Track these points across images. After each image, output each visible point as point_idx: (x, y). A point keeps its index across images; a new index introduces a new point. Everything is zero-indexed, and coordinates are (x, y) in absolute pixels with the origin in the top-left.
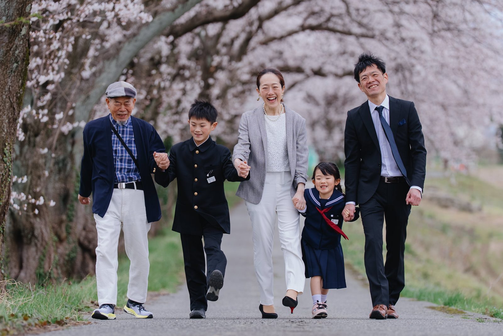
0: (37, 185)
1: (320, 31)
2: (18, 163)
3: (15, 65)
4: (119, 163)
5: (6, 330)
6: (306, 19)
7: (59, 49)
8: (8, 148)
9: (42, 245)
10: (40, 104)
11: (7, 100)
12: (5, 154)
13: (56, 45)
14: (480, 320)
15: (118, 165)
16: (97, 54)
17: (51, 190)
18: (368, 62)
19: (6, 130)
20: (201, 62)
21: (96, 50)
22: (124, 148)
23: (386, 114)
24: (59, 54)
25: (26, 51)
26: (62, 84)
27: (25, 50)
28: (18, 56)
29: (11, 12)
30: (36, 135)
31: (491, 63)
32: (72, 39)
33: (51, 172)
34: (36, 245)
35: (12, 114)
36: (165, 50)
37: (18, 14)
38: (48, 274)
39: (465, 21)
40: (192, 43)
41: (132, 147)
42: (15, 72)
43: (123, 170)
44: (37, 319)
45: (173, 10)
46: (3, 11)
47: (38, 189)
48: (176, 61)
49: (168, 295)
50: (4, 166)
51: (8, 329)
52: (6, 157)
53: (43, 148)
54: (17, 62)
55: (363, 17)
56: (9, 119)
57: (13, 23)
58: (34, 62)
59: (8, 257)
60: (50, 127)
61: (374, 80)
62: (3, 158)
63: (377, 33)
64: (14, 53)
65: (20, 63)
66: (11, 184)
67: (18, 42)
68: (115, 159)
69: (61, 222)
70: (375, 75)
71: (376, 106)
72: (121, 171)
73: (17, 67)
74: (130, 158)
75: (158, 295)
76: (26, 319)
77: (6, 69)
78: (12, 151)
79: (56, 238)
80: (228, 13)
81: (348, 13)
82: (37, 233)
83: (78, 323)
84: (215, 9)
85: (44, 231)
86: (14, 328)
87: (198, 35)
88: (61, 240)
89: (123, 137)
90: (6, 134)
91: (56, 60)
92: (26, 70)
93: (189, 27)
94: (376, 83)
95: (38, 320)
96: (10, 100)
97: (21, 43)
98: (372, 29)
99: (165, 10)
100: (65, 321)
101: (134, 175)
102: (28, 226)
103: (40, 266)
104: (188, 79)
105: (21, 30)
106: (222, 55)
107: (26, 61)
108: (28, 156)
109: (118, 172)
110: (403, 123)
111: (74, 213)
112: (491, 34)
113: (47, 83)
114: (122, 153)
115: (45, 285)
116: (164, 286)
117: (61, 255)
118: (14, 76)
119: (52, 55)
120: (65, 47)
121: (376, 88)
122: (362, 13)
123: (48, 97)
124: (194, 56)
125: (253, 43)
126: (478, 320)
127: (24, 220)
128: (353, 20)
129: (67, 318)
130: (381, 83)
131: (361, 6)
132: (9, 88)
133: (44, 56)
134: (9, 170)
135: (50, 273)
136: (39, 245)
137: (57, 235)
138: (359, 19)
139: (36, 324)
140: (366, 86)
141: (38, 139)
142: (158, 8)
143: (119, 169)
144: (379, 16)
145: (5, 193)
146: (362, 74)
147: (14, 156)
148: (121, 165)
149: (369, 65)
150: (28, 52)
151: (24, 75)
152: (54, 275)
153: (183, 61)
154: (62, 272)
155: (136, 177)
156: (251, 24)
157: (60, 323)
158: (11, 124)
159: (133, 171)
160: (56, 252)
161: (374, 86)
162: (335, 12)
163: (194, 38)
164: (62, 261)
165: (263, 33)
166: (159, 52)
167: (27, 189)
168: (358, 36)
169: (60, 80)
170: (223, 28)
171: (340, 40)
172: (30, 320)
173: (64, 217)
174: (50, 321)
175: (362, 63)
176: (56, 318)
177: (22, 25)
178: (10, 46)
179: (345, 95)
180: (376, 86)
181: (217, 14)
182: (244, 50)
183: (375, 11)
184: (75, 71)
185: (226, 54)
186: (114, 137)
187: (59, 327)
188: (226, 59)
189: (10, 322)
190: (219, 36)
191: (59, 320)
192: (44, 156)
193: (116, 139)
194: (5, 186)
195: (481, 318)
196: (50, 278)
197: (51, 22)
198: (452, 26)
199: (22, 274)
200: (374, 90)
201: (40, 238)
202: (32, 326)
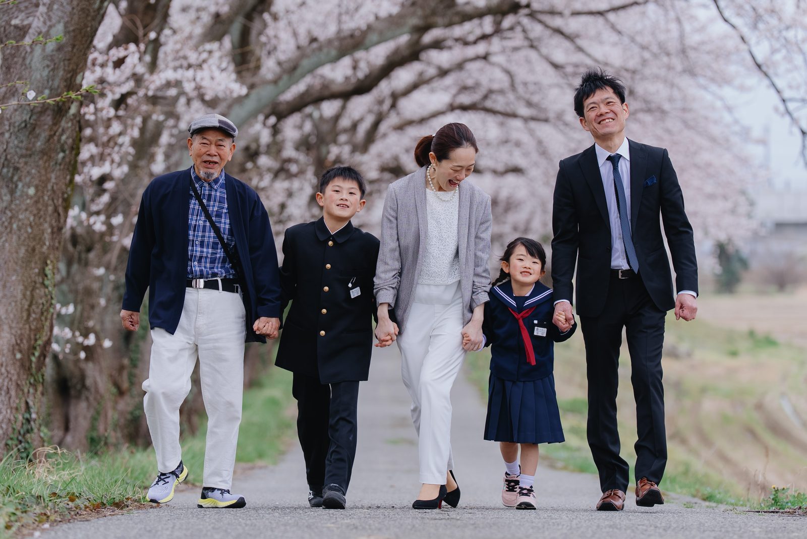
0: (89, 318)
1: (474, 111)
2: (65, 287)
3: (61, 155)
4: (199, 249)
5: (45, 514)
6: (455, 96)
7: (120, 134)
8: (50, 267)
9: (95, 399)
10: (94, 208)
11: (50, 202)
12: (46, 276)
13: (116, 128)
14: (688, 506)
15: (196, 251)
16: (173, 141)
17: (108, 325)
18: (598, 83)
19: (47, 243)
20: (314, 153)
21: (172, 135)
22: (208, 224)
23: (624, 167)
24: (120, 140)
25: (77, 137)
26: (124, 181)
27: (75, 135)
28: (65, 142)
29: (56, 83)
30: (89, 249)
31: (705, 157)
32: (139, 120)
33: (108, 300)
34: (87, 399)
35: (55, 222)
36: (265, 137)
37: (65, 86)
38: (103, 439)
39: (671, 100)
40: (300, 127)
41: (220, 223)
42: (60, 164)
43: (203, 260)
44: (88, 499)
45: (275, 82)
46: (46, 82)
47: (91, 324)
48: (279, 151)
49: (265, 467)
50: (45, 292)
51: (49, 514)
52: (48, 279)
53: (98, 267)
54: (64, 151)
55: (532, 94)
56: (52, 227)
57: (58, 99)
58: (87, 151)
59: (49, 415)
60: (107, 239)
61: (608, 111)
62: (43, 280)
63: (551, 115)
64: (59, 140)
65: (67, 152)
66: (55, 316)
67: (64, 123)
68: (193, 241)
69: (121, 368)
70: (609, 103)
71: (608, 154)
72: (200, 261)
73: (64, 158)
74: (217, 240)
75: (252, 468)
76: (72, 500)
77: (49, 160)
78: (55, 271)
79: (114, 390)
80: (350, 87)
81: (513, 86)
82: (88, 382)
83: (144, 505)
84: (332, 81)
85: (99, 380)
86: (56, 512)
87: (310, 116)
88: (121, 393)
89: (209, 206)
90: (48, 248)
91: (116, 149)
92: (76, 161)
93: (297, 106)
94: (611, 115)
95: (89, 501)
96: (54, 203)
97: (70, 124)
98: (545, 110)
99: (265, 82)
100: (125, 503)
101: (221, 268)
102: (77, 372)
103: (93, 428)
104: (295, 176)
105: (69, 108)
106: (340, 145)
107: (76, 149)
108: (77, 278)
109: (196, 263)
110: (652, 182)
111: (139, 356)
112: (706, 118)
113: (103, 179)
114: (204, 231)
115: (99, 453)
116: (261, 456)
117: (122, 413)
118: (60, 170)
119: (112, 141)
120: (129, 131)
121: (610, 124)
122: (532, 88)
123: (105, 198)
124: (304, 144)
125: (383, 127)
126: (685, 505)
127: (71, 366)
128: (519, 98)
129: (128, 499)
130: (618, 116)
131: (530, 78)
132: (53, 187)
133: (100, 142)
134: (52, 298)
135: (106, 438)
136: (91, 398)
137: (117, 385)
138: (527, 96)
139: (86, 507)
140: (595, 120)
141: (92, 255)
142: (256, 80)
143: (198, 258)
144: (554, 93)
145: (46, 328)
146: (588, 102)
147: (58, 278)
148: (202, 252)
149: (600, 88)
150: (78, 138)
151: (73, 167)
152: (112, 440)
153: (289, 152)
154: (123, 436)
155: (223, 271)
156: (380, 102)
157: (119, 505)
158: (55, 236)
159: (221, 261)
160: (114, 408)
161: (607, 121)
162: (495, 86)
163: (303, 121)
164: (122, 421)
165: (398, 114)
166: (257, 140)
167: (76, 323)
168: (526, 120)
169: (123, 177)
170: (343, 108)
171: (502, 124)
172: (78, 501)
173: (126, 361)
174: (105, 502)
175: (590, 84)
176: (114, 498)
177: (71, 101)
178: (55, 128)
179: (509, 198)
180: (611, 120)
181: (335, 88)
182: (371, 136)
183: (551, 86)
184: (142, 163)
185: (346, 143)
186: (194, 204)
187: (117, 511)
188: (346, 149)
189: (50, 504)
190: (337, 118)
191: (117, 501)
192: (100, 279)
193: (197, 207)
194: (46, 319)
195: (690, 502)
196: (106, 444)
197: (110, 97)
198: (653, 106)
199: (69, 439)
200: (607, 126)
201: (93, 390)
202: (81, 509)
